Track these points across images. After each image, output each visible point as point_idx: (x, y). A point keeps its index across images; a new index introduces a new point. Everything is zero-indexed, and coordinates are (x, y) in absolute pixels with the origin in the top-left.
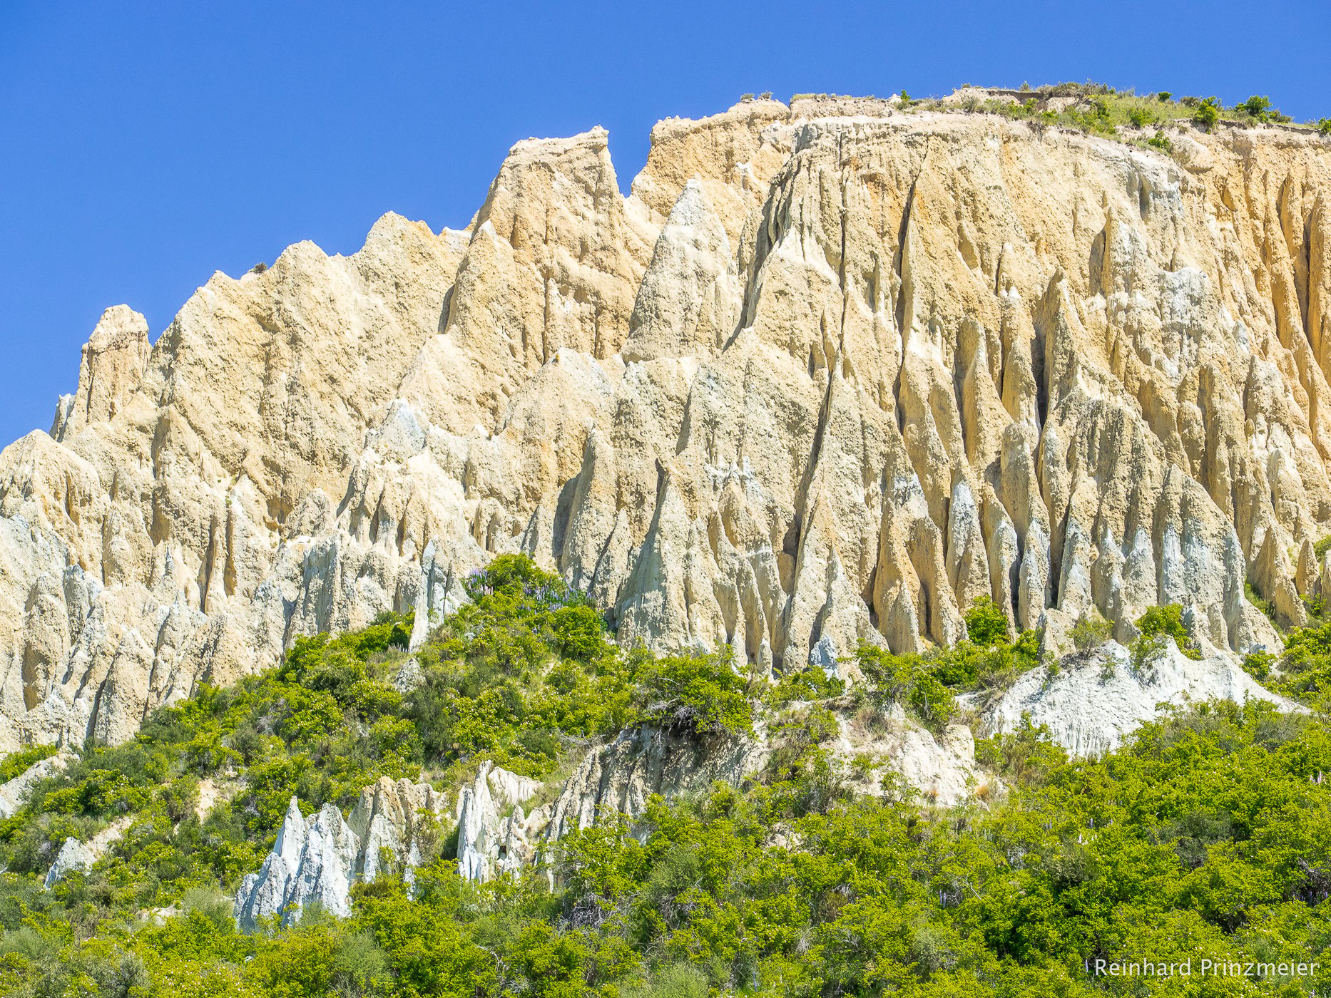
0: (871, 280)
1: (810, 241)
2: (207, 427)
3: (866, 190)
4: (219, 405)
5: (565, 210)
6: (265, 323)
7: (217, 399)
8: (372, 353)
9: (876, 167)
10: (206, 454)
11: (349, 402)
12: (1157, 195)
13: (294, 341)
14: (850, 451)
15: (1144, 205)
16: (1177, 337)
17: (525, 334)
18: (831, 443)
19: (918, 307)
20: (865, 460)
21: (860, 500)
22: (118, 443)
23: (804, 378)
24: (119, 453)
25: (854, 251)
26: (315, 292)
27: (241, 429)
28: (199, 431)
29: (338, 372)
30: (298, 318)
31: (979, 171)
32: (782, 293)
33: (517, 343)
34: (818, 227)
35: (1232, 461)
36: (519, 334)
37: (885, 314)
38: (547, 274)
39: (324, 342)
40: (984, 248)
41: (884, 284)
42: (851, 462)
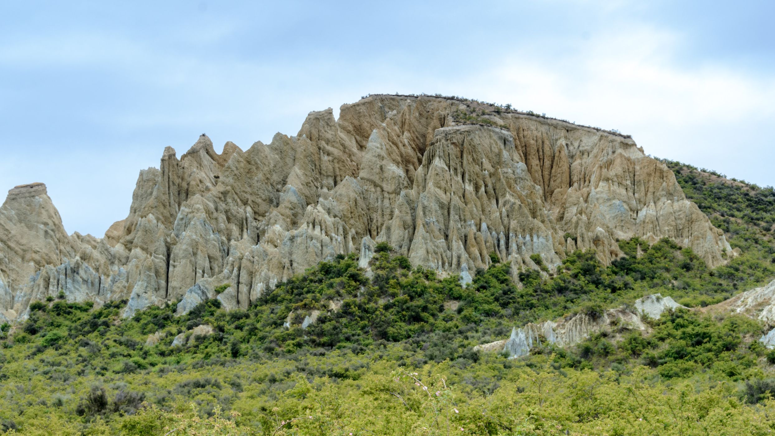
0: (456, 169)
1: (442, 160)
2: (238, 193)
3: (452, 146)
4: (240, 186)
5: (323, 131)
6: (249, 163)
7: (239, 184)
8: (276, 171)
9: (455, 141)
10: (238, 200)
11: (272, 185)
12: (508, 141)
13: (257, 168)
14: (457, 214)
15: (505, 143)
16: (519, 180)
17: (315, 165)
18: (452, 212)
19: (467, 176)
20: (460, 216)
21: (460, 226)
22: (217, 197)
23: (444, 196)
24: (217, 200)
25: (452, 163)
26: (262, 155)
27: (246, 193)
28: (236, 193)
29: (269, 176)
30: (259, 162)
31: (475, 140)
32: (437, 174)
33: (313, 168)
34: (443, 156)
35: (541, 215)
36: (314, 165)
37: (459, 178)
38: (320, 148)
39: (266, 168)
40: (478, 160)
41: (459, 171)
42: (457, 217)
